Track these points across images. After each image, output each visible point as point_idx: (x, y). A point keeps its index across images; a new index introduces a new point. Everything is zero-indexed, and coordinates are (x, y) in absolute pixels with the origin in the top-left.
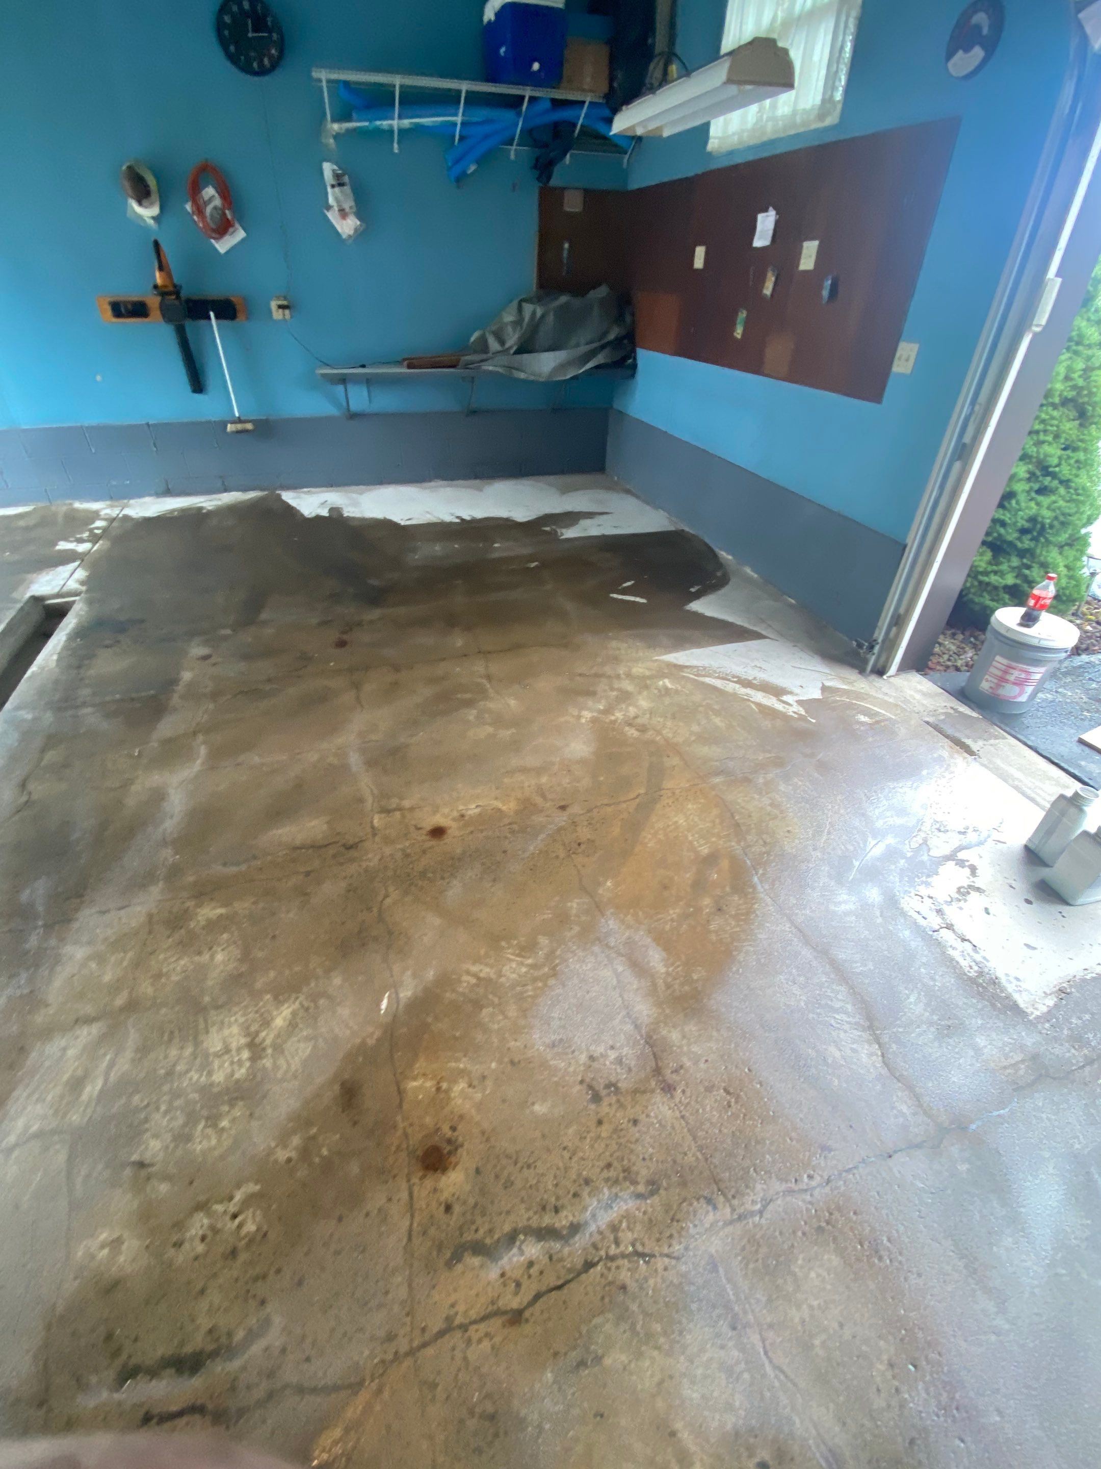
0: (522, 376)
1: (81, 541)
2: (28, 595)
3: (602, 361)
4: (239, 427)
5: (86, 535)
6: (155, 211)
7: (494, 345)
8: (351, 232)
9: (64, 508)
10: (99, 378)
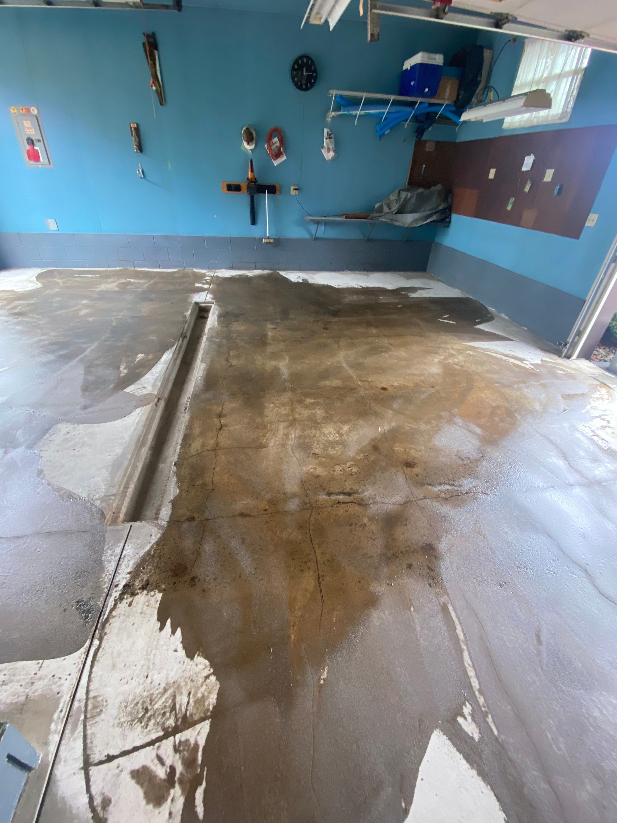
0: (397, 224)
1: (203, 284)
2: (193, 302)
3: (435, 219)
4: (268, 241)
5: (204, 282)
6: (252, 147)
7: (386, 209)
8: (330, 158)
9: (191, 271)
10: (215, 216)
